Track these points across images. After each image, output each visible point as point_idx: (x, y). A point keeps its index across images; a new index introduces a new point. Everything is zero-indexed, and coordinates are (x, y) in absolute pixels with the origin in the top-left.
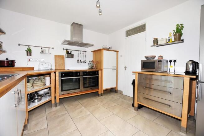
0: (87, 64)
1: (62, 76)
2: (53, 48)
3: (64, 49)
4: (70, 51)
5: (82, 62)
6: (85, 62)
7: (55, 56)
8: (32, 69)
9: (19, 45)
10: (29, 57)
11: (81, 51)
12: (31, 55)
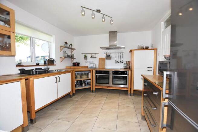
0: (123, 63)
1: (97, 73)
2: (98, 53)
3: (105, 53)
4: (109, 54)
5: (119, 63)
6: (122, 63)
7: (99, 59)
8: (87, 67)
9: (82, 54)
10: (86, 60)
11: (118, 53)
12: (86, 59)
